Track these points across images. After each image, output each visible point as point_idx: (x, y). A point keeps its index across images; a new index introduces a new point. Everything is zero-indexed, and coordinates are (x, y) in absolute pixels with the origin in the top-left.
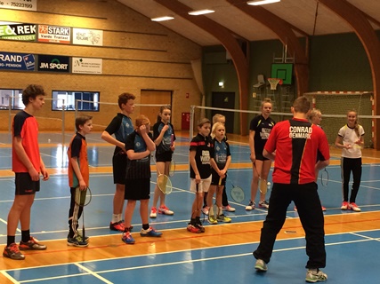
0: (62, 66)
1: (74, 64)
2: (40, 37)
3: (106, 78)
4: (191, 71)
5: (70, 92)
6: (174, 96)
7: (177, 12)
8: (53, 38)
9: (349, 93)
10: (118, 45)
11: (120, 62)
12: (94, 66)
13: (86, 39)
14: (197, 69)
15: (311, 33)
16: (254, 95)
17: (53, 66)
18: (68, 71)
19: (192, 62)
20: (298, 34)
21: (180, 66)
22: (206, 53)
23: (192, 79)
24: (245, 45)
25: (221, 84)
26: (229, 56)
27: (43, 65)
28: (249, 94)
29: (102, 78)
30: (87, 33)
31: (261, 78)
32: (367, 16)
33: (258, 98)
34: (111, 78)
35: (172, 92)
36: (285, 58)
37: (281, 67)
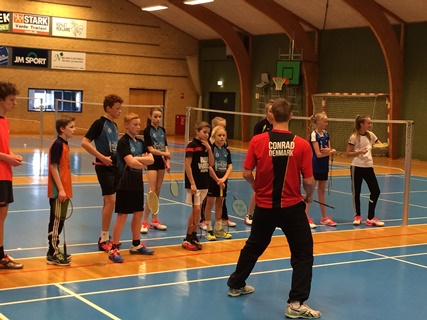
0: (40, 61)
1: (53, 58)
2: (14, 27)
3: (91, 75)
4: (186, 68)
5: (48, 91)
6: (167, 96)
8: (29, 28)
9: (363, 95)
10: (104, 37)
11: (106, 57)
12: (77, 61)
13: (68, 30)
14: (193, 66)
15: (321, 27)
16: (257, 96)
17: (29, 60)
18: (46, 66)
19: (188, 58)
20: (306, 28)
21: (175, 62)
22: (204, 47)
23: (187, 77)
24: (246, 39)
25: (220, 83)
26: (229, 52)
27: (19, 59)
28: (252, 95)
29: (85, 74)
30: (69, 23)
31: (264, 77)
32: (382, 8)
33: (261, 99)
34: (96, 75)
35: (164, 91)
36: (292, 55)
37: (288, 64)
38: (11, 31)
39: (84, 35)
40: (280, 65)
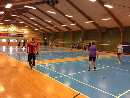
1: (24, 36)
7: (38, 29)
8: (21, 32)
10: (30, 33)
15: (56, 32)
17: (21, 36)
18: (23, 37)
19: (41, 35)
23: (42, 38)
24: (48, 33)
25: (46, 39)
26: (46, 35)
27: (19, 36)
29: (28, 38)
30: (26, 31)
35: (39, 40)
38: (18, 32)
39: (28, 33)
40: (51, 36)
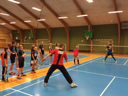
4: (10, 35)
7: (7, 23)
14: (11, 35)
16: (24, 40)
19: (10, 33)
20: (34, 28)
21: (7, 34)
22: (13, 31)
23: (10, 37)
24: (22, 30)
25: (17, 38)
26: (18, 32)
28: (23, 40)
31: (26, 37)
32: (48, 25)
33: (25, 41)
35: (5, 40)
36: (31, 33)
37: (31, 35)
40: (29, 35)
